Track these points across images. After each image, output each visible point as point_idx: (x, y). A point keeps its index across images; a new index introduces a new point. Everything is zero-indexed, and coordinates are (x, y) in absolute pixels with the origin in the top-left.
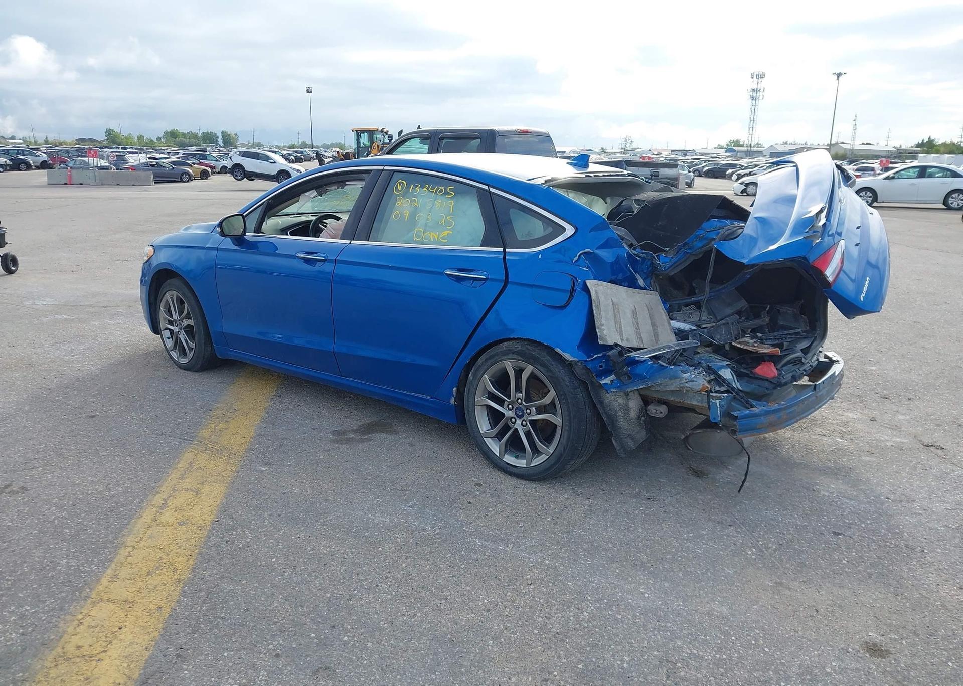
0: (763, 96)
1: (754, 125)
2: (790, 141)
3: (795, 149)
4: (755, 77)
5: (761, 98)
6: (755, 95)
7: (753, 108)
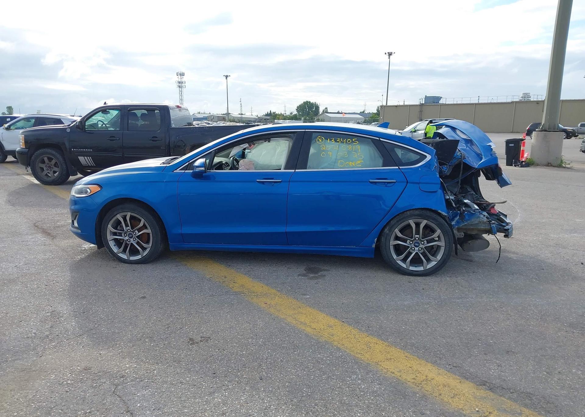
0: (185, 86)
1: (183, 102)
2: (202, 112)
3: (206, 116)
4: (179, 75)
5: (184, 87)
6: (181, 85)
7: (181, 93)
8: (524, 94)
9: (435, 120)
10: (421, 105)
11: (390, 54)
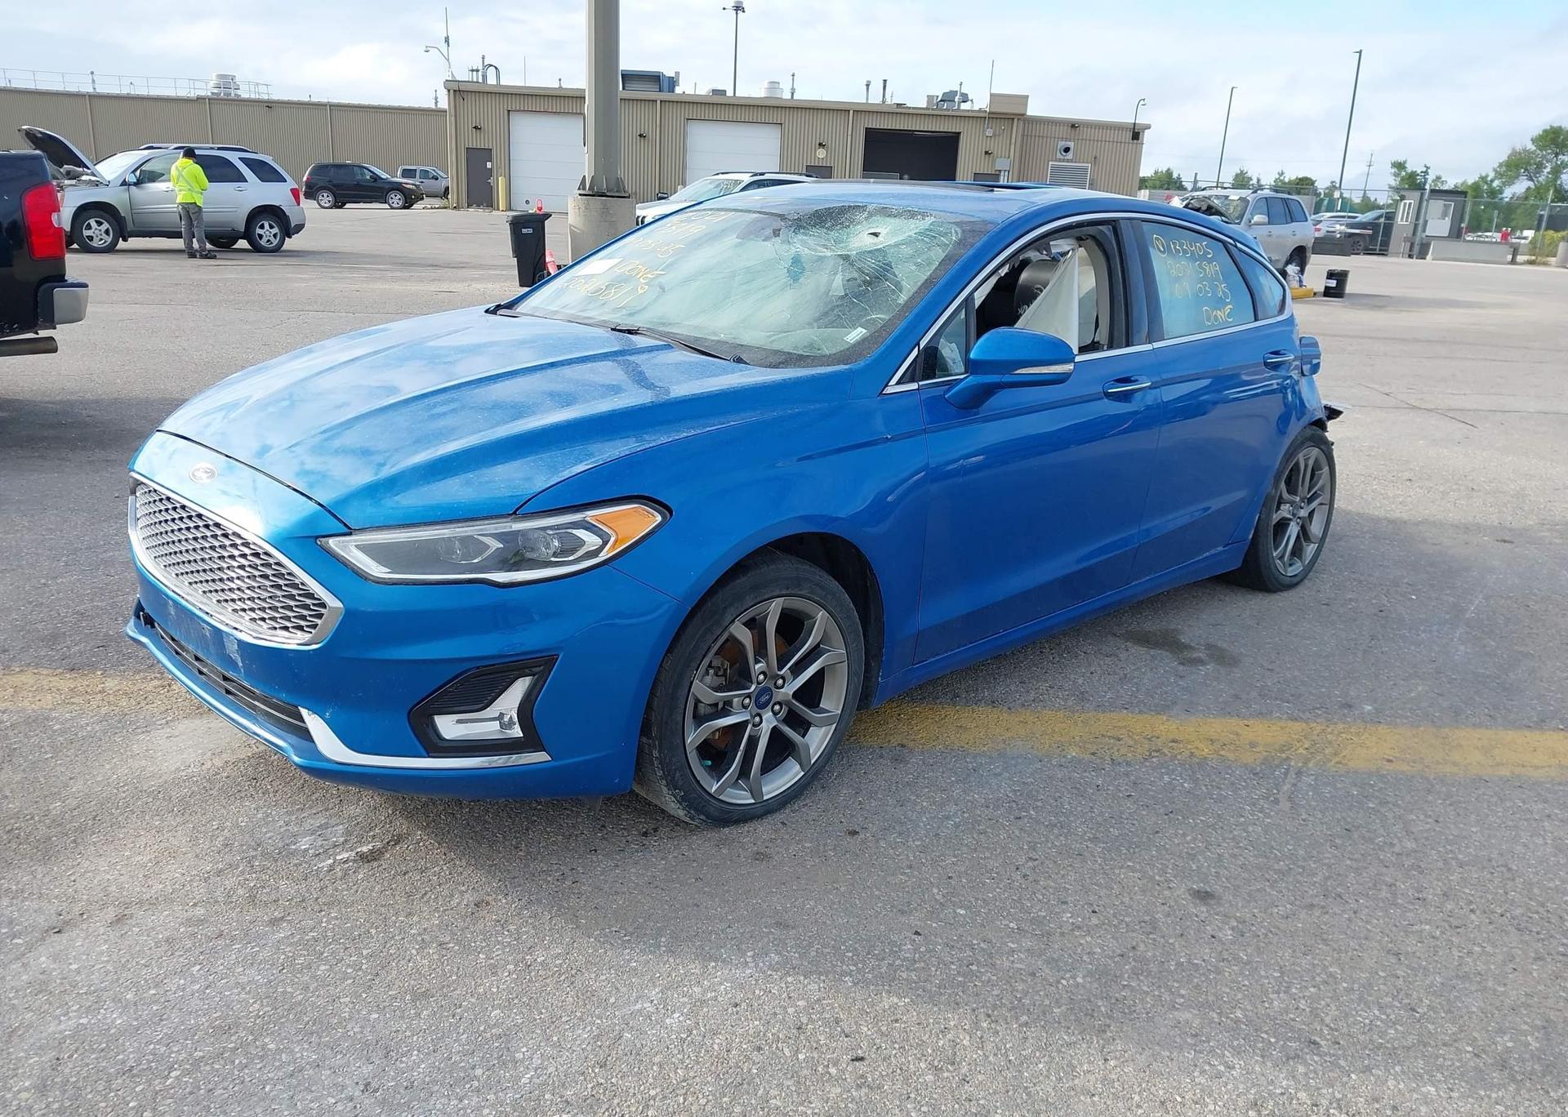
8: (219, 76)
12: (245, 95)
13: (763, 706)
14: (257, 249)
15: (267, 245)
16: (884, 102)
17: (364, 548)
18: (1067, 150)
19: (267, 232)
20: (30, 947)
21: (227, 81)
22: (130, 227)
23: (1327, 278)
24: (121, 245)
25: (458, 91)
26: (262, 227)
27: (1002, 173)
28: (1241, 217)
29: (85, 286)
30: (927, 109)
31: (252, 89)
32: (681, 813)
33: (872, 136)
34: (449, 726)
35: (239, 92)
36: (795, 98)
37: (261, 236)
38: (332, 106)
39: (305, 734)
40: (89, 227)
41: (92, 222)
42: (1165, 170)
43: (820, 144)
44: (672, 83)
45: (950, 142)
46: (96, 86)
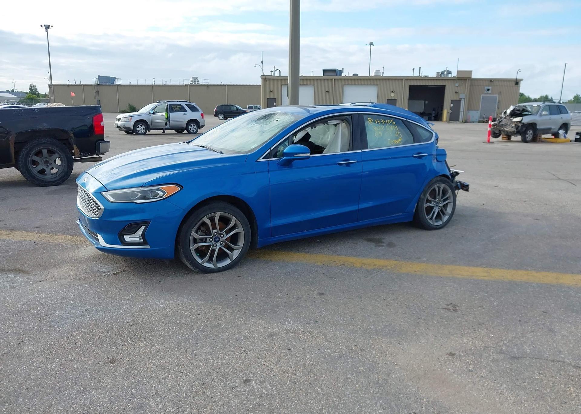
8: (193, 78)
9: (170, 102)
10: (97, 85)
11: (47, 27)
12: (200, 84)
13: (217, 242)
14: (189, 133)
15: (192, 132)
16: (419, 75)
17: (111, 195)
18: (488, 90)
19: (193, 127)
20: (33, 284)
21: (195, 79)
22: (151, 127)
23: (576, 135)
24: (148, 132)
25: (265, 79)
26: (191, 126)
27: (462, 100)
28: (537, 113)
29: (109, 142)
30: (436, 77)
31: (203, 81)
32: (191, 268)
33: (412, 88)
34: (127, 238)
35: (199, 82)
36: (384, 75)
37: (191, 129)
38: (227, 85)
39: (98, 240)
40: (138, 127)
41: (139, 126)
42: (545, 95)
43: (392, 92)
44: (341, 72)
45: (442, 89)
46: (155, 83)
